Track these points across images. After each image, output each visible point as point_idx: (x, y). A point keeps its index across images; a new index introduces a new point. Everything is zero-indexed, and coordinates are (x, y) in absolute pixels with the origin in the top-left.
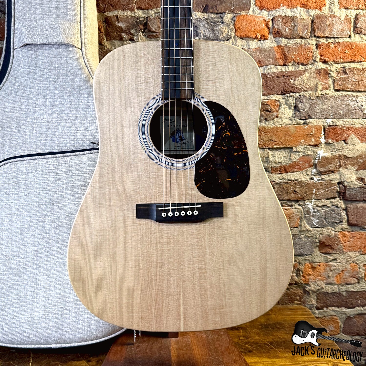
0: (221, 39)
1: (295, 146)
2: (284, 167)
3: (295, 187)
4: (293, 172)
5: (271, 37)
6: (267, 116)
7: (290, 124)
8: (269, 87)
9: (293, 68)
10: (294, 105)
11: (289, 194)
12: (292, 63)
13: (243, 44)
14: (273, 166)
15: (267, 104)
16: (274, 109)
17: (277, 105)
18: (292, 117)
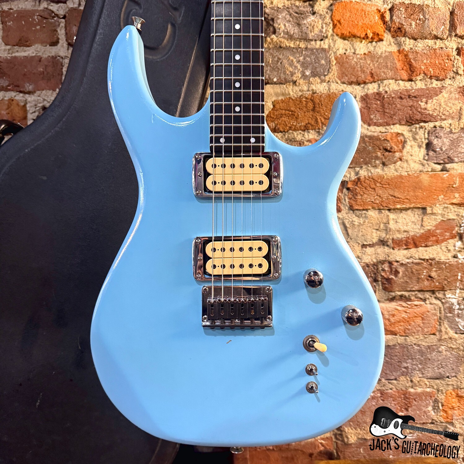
0: (311, 38)
1: (429, 204)
2: (413, 239)
3: (431, 270)
4: (426, 246)
5: (387, 37)
6: (385, 158)
7: (420, 172)
8: (386, 112)
9: (423, 85)
10: (427, 141)
11: (420, 280)
12: (421, 77)
13: (345, 47)
14: (395, 237)
15: (385, 140)
16: (396, 147)
17: (400, 141)
18: (424, 159)
